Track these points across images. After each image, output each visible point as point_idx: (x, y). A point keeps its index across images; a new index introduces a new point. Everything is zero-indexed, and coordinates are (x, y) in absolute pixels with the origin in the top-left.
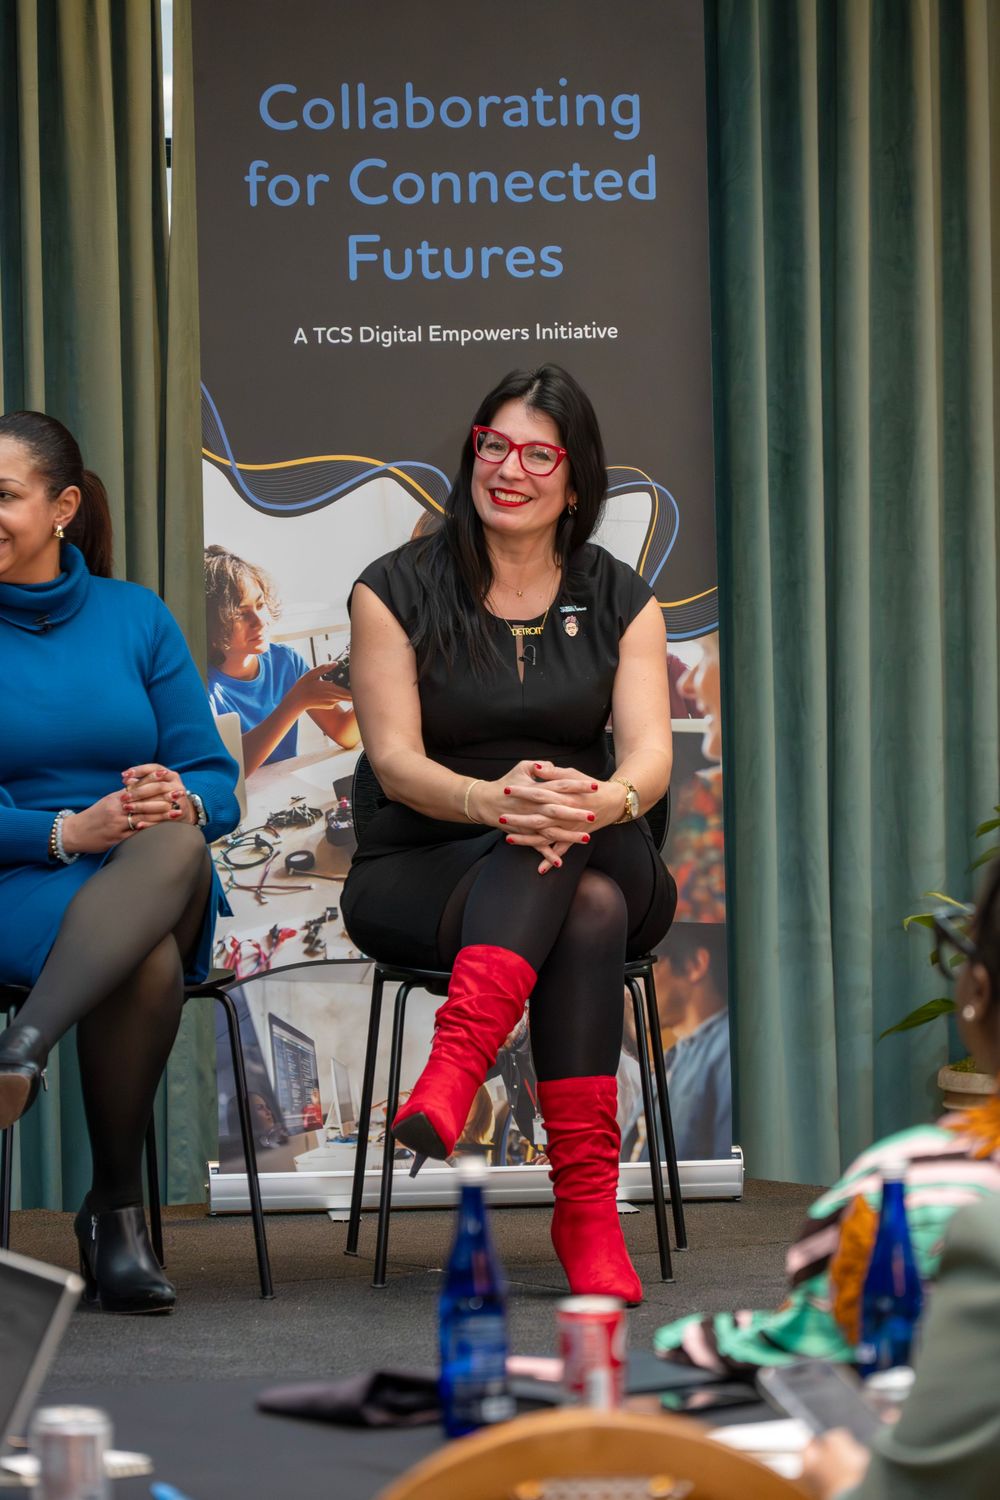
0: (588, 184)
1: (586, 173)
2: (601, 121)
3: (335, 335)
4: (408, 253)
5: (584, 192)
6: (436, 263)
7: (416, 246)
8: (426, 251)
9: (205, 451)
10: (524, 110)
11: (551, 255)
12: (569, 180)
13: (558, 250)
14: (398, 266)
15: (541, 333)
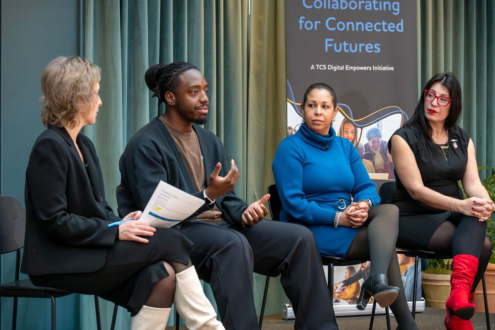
0: (386, 27)
1: (386, 24)
2: (390, 9)
3: (322, 67)
4: (341, 44)
5: (385, 29)
6: (348, 47)
7: (343, 43)
8: (345, 44)
9: (288, 99)
10: (370, 5)
11: (377, 46)
12: (382, 25)
13: (379, 45)
14: (338, 48)
15: (375, 68)
